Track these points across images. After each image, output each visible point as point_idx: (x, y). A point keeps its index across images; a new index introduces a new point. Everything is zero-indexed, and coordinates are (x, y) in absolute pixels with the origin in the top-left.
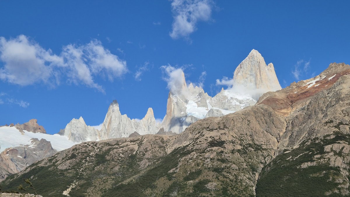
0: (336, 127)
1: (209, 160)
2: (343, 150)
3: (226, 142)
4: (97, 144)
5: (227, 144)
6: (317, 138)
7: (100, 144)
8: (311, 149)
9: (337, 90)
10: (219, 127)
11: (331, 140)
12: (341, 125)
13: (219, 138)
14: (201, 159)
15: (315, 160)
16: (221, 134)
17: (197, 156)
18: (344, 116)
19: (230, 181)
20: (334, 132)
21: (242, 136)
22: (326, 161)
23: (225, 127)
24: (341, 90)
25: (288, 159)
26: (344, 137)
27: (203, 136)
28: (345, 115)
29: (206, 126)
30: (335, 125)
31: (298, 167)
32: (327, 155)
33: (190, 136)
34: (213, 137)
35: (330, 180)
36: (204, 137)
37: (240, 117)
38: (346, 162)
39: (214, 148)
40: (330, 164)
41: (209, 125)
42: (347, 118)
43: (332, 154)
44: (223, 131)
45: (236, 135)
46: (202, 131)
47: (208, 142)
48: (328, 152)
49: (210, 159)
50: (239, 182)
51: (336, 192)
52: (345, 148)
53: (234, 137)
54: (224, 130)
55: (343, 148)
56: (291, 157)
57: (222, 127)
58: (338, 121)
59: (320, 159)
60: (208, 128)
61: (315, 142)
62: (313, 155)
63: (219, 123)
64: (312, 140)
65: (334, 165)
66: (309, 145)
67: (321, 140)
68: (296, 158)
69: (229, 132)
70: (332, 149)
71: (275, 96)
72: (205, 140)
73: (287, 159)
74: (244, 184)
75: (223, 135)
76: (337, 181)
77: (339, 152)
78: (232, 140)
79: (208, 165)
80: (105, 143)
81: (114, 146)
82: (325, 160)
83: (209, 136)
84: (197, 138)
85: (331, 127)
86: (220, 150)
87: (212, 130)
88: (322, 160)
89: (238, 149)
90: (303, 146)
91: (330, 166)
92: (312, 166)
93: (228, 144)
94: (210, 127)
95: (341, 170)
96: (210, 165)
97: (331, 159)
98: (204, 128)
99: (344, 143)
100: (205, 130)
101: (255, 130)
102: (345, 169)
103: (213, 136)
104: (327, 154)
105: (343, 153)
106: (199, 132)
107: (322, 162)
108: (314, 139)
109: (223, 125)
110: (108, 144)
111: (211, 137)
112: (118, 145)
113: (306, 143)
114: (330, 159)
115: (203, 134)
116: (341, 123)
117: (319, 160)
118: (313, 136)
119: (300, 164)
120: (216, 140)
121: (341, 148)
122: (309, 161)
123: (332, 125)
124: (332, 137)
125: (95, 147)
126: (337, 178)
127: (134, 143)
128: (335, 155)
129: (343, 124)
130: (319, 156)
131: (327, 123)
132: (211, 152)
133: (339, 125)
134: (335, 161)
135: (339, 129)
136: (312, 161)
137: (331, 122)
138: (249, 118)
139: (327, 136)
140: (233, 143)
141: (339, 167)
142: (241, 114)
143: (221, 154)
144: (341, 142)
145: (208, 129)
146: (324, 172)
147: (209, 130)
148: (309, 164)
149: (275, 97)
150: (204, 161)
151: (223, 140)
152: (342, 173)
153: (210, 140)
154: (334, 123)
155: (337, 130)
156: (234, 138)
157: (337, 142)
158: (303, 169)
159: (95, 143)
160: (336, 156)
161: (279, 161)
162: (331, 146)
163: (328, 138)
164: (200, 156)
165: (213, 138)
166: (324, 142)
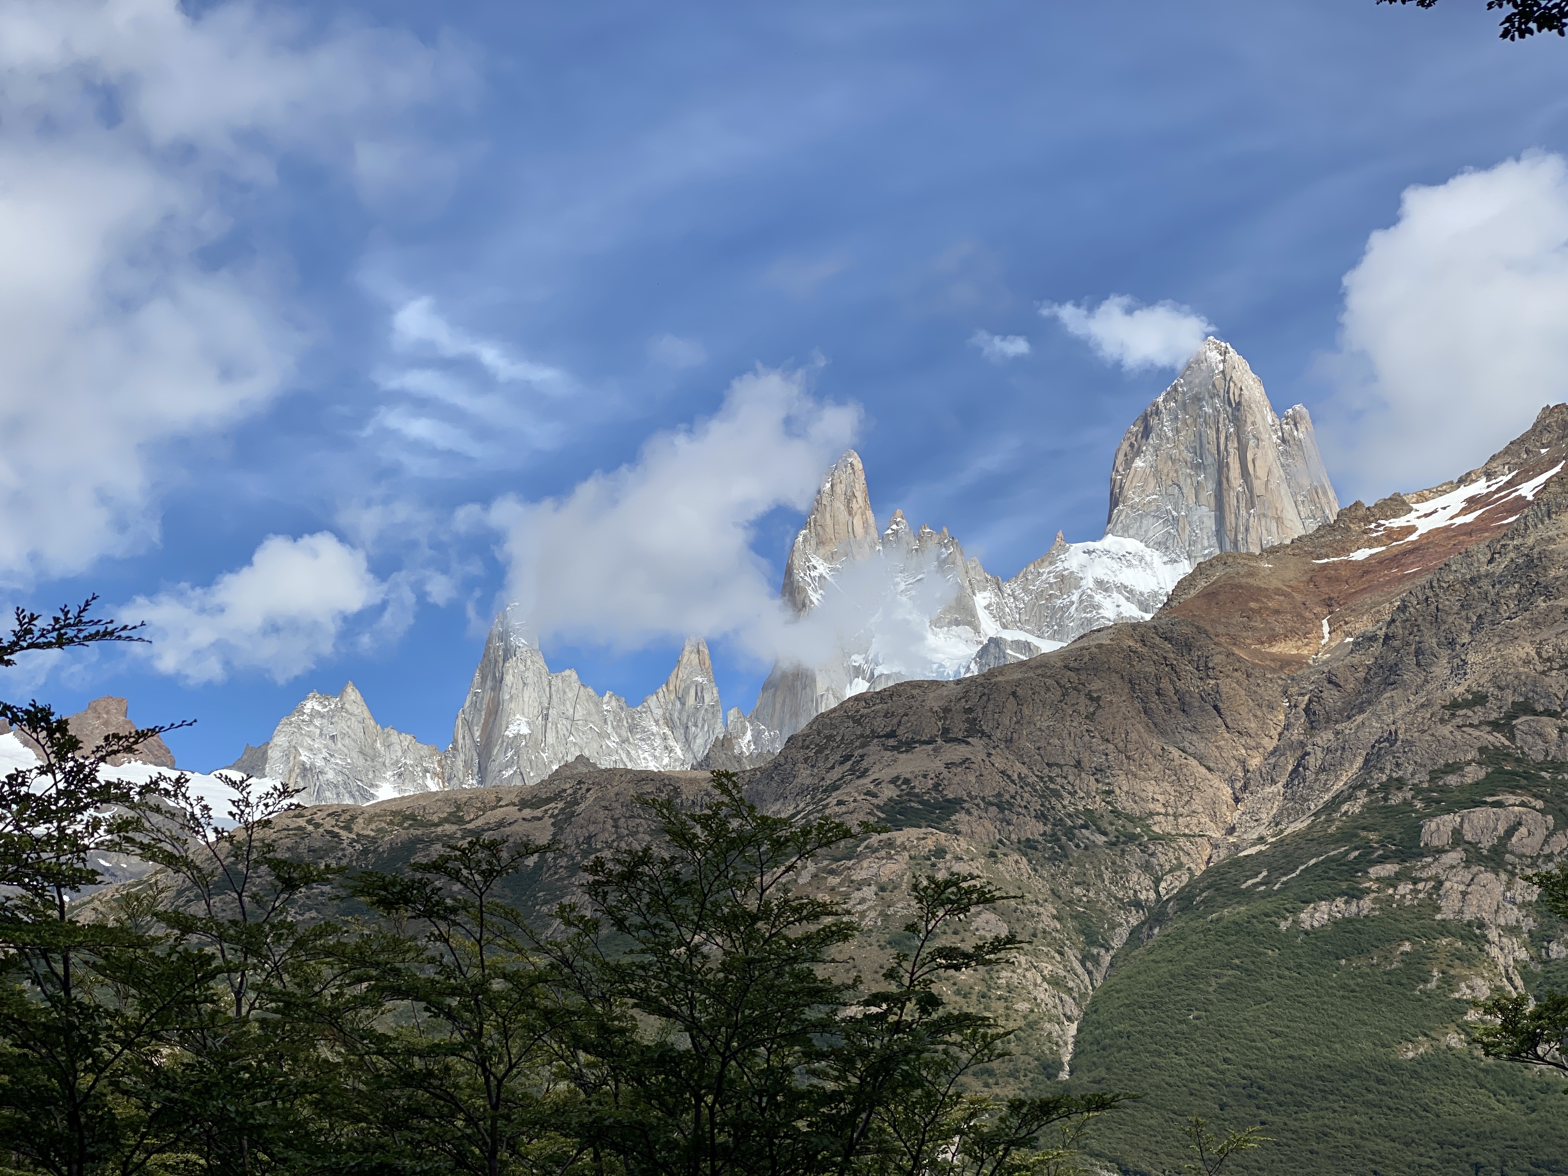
0: (1495, 726)
1: (868, 892)
2: (1514, 839)
3: (966, 805)
4: (353, 818)
5: (969, 813)
6: (1400, 784)
7: (370, 820)
8: (1363, 834)
9: (1530, 541)
10: (946, 731)
11: (1462, 788)
12: (1525, 714)
13: (936, 786)
14: (833, 889)
15: (1368, 891)
16: (948, 766)
17: (815, 876)
18: (1543, 673)
19: (958, 993)
20: (1482, 750)
21: (1056, 771)
22: (1421, 896)
23: (974, 729)
24: (1551, 540)
25: (1250, 882)
26: (1526, 776)
27: (864, 774)
28: (1551, 669)
29: (880, 725)
30: (1494, 716)
31: (1283, 926)
32: (1429, 865)
33: (804, 776)
34: (907, 781)
35: (1432, 985)
36: (866, 782)
37: (1049, 682)
38: (1519, 899)
39: (905, 835)
40: (1438, 909)
41: (895, 721)
42: (1555, 682)
43: (1454, 857)
44: (958, 752)
45: (1025, 771)
46: (860, 751)
47: (878, 807)
48: (1441, 851)
49: (874, 888)
50: (1000, 998)
51: (1453, 1044)
52: (1523, 830)
53: (1015, 777)
54: (968, 743)
55: (1511, 831)
56: (1265, 873)
57: (959, 728)
58: (1510, 697)
59: (1392, 882)
60: (892, 735)
61: (1385, 799)
62: (1366, 861)
63: (946, 710)
64: (1371, 792)
65: (1461, 911)
66: (1354, 818)
67: (1417, 790)
68: (1284, 879)
69: (989, 755)
70: (1457, 833)
71: (1251, 574)
72: (868, 793)
73: (1244, 886)
74: (1023, 1006)
75: (954, 770)
76: (1464, 992)
77: (1494, 849)
78: (999, 795)
79: (863, 915)
80: (394, 813)
81: (439, 829)
82: (1420, 886)
83: (887, 774)
84: (835, 787)
85: (1471, 725)
86: (930, 843)
87: (908, 746)
88: (1405, 888)
89: (1028, 840)
90: (1329, 821)
91: (1438, 917)
92: (1349, 921)
93: (976, 813)
94: (901, 731)
95: (1493, 934)
96: (873, 914)
97: (1447, 884)
98: (875, 735)
99: (1523, 804)
100: (874, 747)
101: (1121, 745)
102: (1512, 930)
103: (908, 776)
104: (1430, 860)
105: (1512, 853)
106: (847, 758)
107: (1403, 896)
108: (1384, 787)
109: (967, 720)
110: (413, 817)
111: (894, 781)
112: (460, 821)
113: (1345, 808)
114: (1441, 883)
115: (864, 764)
116: (1525, 708)
117: (1391, 891)
118: (1382, 770)
119: (1295, 911)
120: (917, 795)
121: (1501, 831)
122: (1342, 894)
123: (1477, 714)
124: (1474, 774)
125: (344, 834)
126: (1465, 978)
127: (538, 813)
128: (1467, 864)
129: (1535, 713)
130: (1389, 869)
131: (1454, 705)
132: (883, 853)
133: (1512, 716)
134: (1464, 894)
135: (1512, 738)
136: (1355, 894)
137: (1480, 699)
138: (1096, 685)
139: (1447, 773)
140: (1002, 810)
141: (1482, 925)
142: (1059, 664)
143: (933, 865)
144: (1511, 799)
145: (892, 742)
146: (1407, 947)
147: (894, 748)
148: (1340, 907)
149: (1251, 581)
150: (846, 897)
151: (951, 796)
152: (1494, 951)
153: (889, 792)
154: (1491, 703)
155: (1499, 739)
156: (1013, 782)
157: (1489, 799)
158: (1307, 933)
159: (347, 816)
160: (1475, 869)
161: (1204, 894)
162: (1458, 820)
163: (1452, 780)
164: (832, 872)
165: (904, 787)
166: (1428, 801)
